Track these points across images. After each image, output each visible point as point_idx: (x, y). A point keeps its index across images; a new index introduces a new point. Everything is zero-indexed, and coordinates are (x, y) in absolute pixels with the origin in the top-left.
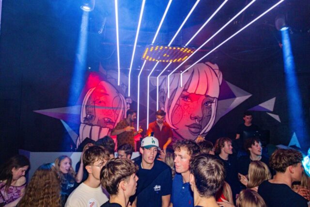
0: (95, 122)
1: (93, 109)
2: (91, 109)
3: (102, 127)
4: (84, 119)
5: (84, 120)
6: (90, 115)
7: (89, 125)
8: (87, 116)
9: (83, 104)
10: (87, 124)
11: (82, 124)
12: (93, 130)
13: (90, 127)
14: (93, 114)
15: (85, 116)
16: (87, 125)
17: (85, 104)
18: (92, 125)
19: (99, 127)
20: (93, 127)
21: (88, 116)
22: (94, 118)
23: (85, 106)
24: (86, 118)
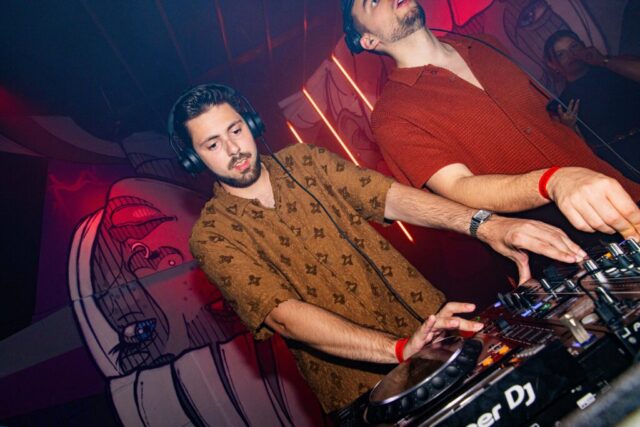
0: (177, 339)
1: (138, 293)
2: (126, 302)
3: (219, 343)
4: (114, 357)
5: (120, 360)
6: (137, 323)
7: (156, 364)
8: (122, 336)
9: (75, 296)
10: (139, 369)
11: (115, 385)
12: (184, 378)
13: (166, 370)
14: (150, 314)
15: (110, 339)
16: (145, 375)
17: (87, 290)
18: (170, 360)
19: (206, 351)
20: (180, 364)
21: (130, 331)
22: (159, 328)
23: (89, 302)
24: (123, 348)
